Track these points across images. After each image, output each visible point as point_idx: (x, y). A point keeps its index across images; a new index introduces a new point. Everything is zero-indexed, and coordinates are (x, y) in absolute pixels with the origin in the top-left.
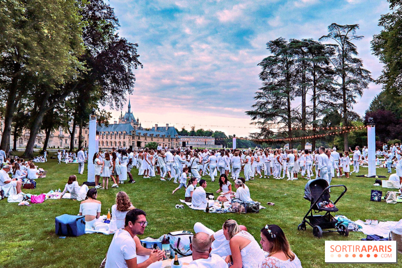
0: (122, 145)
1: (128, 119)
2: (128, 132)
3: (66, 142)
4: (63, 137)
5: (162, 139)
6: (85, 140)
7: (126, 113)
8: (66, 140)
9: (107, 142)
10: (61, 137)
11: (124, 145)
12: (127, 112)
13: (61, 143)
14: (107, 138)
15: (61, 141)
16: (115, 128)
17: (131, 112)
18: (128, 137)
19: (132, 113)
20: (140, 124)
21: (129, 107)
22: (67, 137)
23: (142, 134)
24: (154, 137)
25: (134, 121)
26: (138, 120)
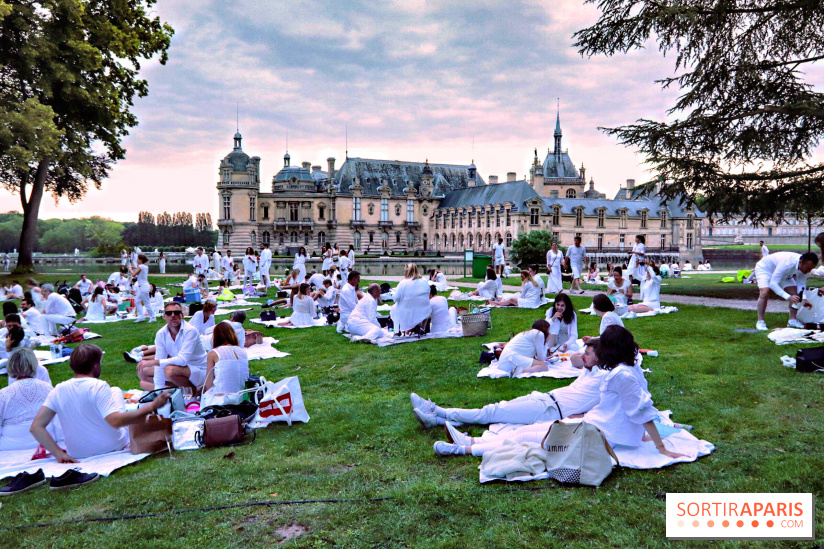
1: (553, 171)
3: (371, 240)
4: (362, 227)
5: (638, 224)
6: (423, 232)
7: (550, 154)
8: (371, 234)
9: (471, 236)
10: (356, 226)
12: (552, 150)
13: (359, 241)
14: (470, 226)
15: (357, 236)
16: (489, 196)
17: (563, 149)
18: (516, 218)
19: (566, 154)
20: (592, 183)
21: (558, 137)
22: (372, 226)
24: (610, 218)
25: (573, 174)
26: (583, 171)
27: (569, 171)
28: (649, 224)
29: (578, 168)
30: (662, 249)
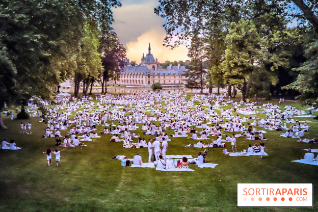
0: (141, 82)
1: (148, 60)
2: (145, 73)
5: (174, 77)
9: (131, 80)
11: (142, 83)
12: (148, 54)
17: (151, 53)
19: (152, 55)
21: (150, 49)
23: (156, 74)
26: (157, 60)
27: (153, 60)
28: (176, 77)
29: (155, 59)
30: (179, 84)
